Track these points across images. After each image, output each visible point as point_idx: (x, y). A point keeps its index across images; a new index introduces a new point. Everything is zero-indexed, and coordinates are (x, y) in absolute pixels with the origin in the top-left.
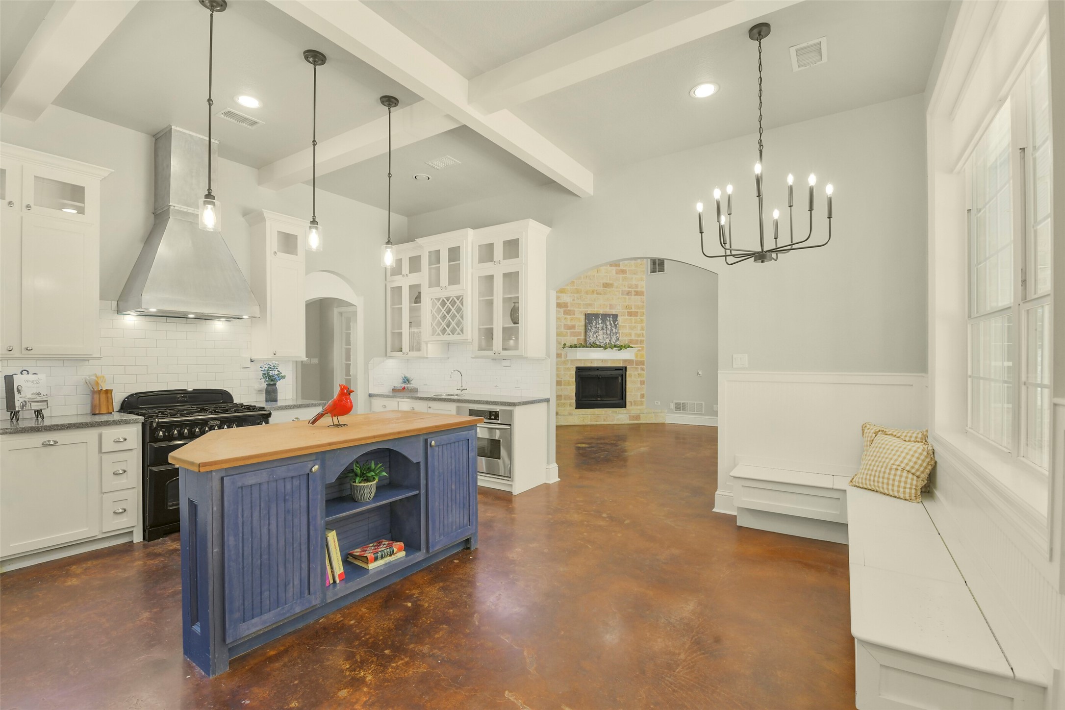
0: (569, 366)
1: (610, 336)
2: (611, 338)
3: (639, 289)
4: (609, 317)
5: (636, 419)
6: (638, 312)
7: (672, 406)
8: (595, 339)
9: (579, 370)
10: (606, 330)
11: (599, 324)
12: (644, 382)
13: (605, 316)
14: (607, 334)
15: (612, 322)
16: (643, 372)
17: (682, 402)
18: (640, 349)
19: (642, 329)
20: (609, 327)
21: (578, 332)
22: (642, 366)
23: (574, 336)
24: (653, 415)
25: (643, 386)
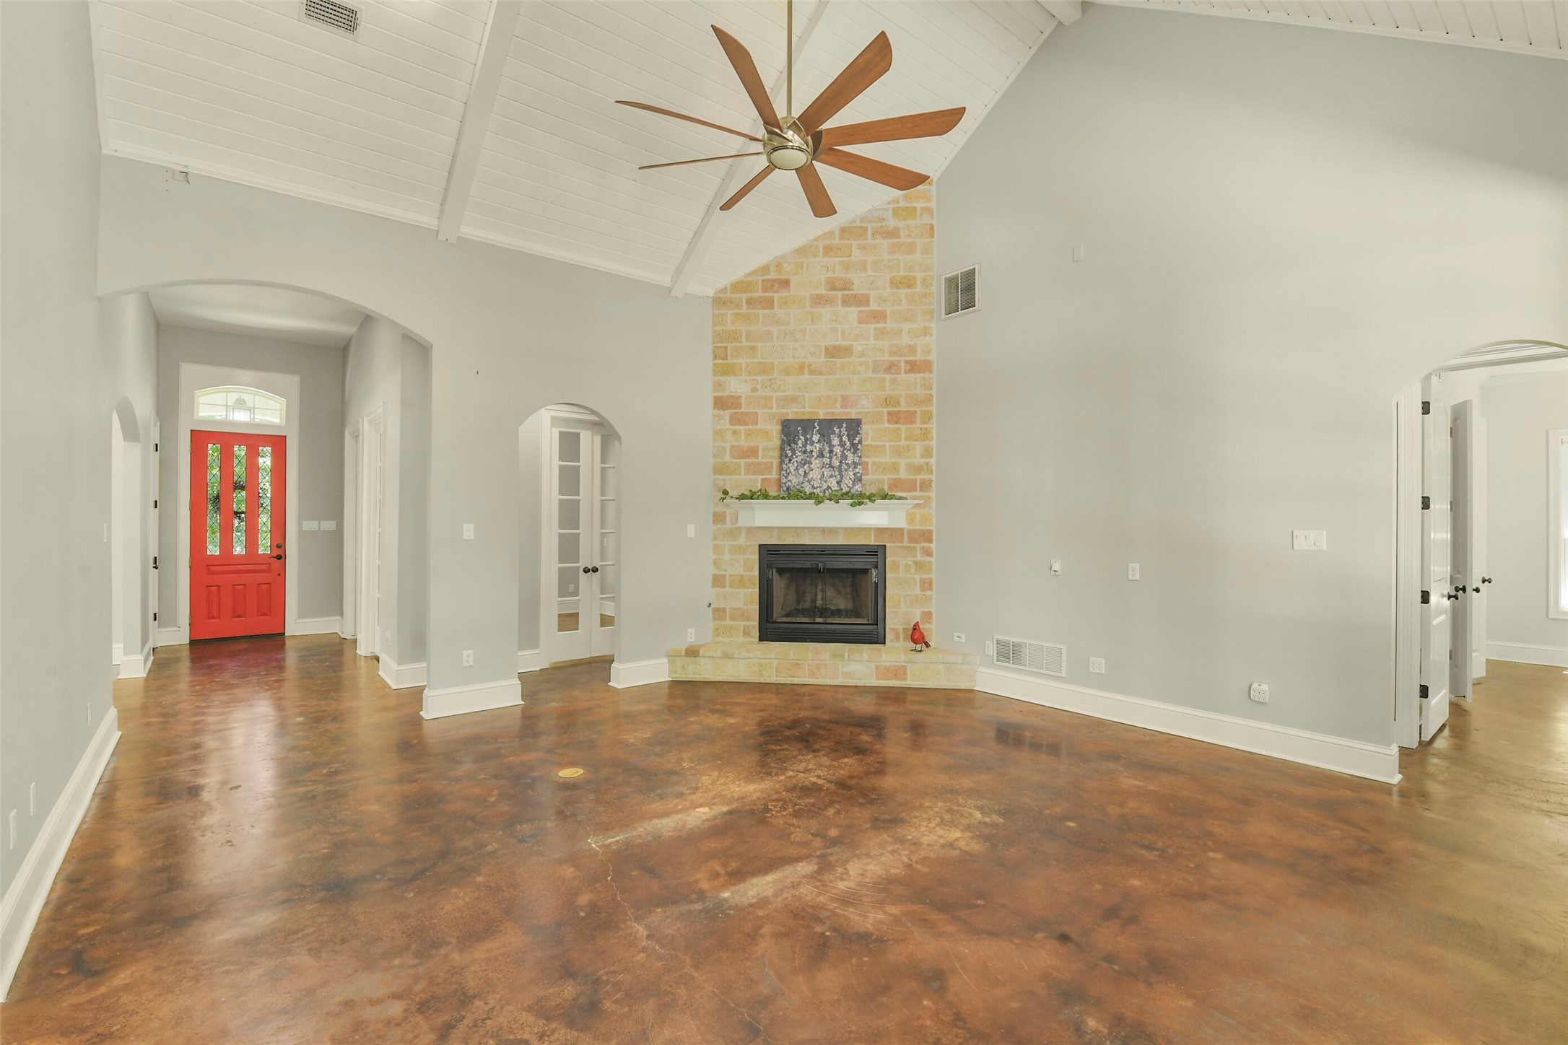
0: (742, 540)
1: (840, 471)
2: (842, 477)
3: (919, 357)
4: (839, 428)
5: (896, 677)
6: (916, 412)
7: (991, 648)
8: (801, 479)
9: (767, 552)
10: (831, 458)
11: (812, 443)
12: (931, 584)
13: (827, 426)
14: (831, 466)
15: (845, 438)
16: (928, 559)
17: (1012, 639)
18: (922, 502)
19: (927, 453)
20: (837, 450)
21: (765, 463)
22: (926, 545)
23: (755, 473)
24: (941, 667)
25: (928, 593)
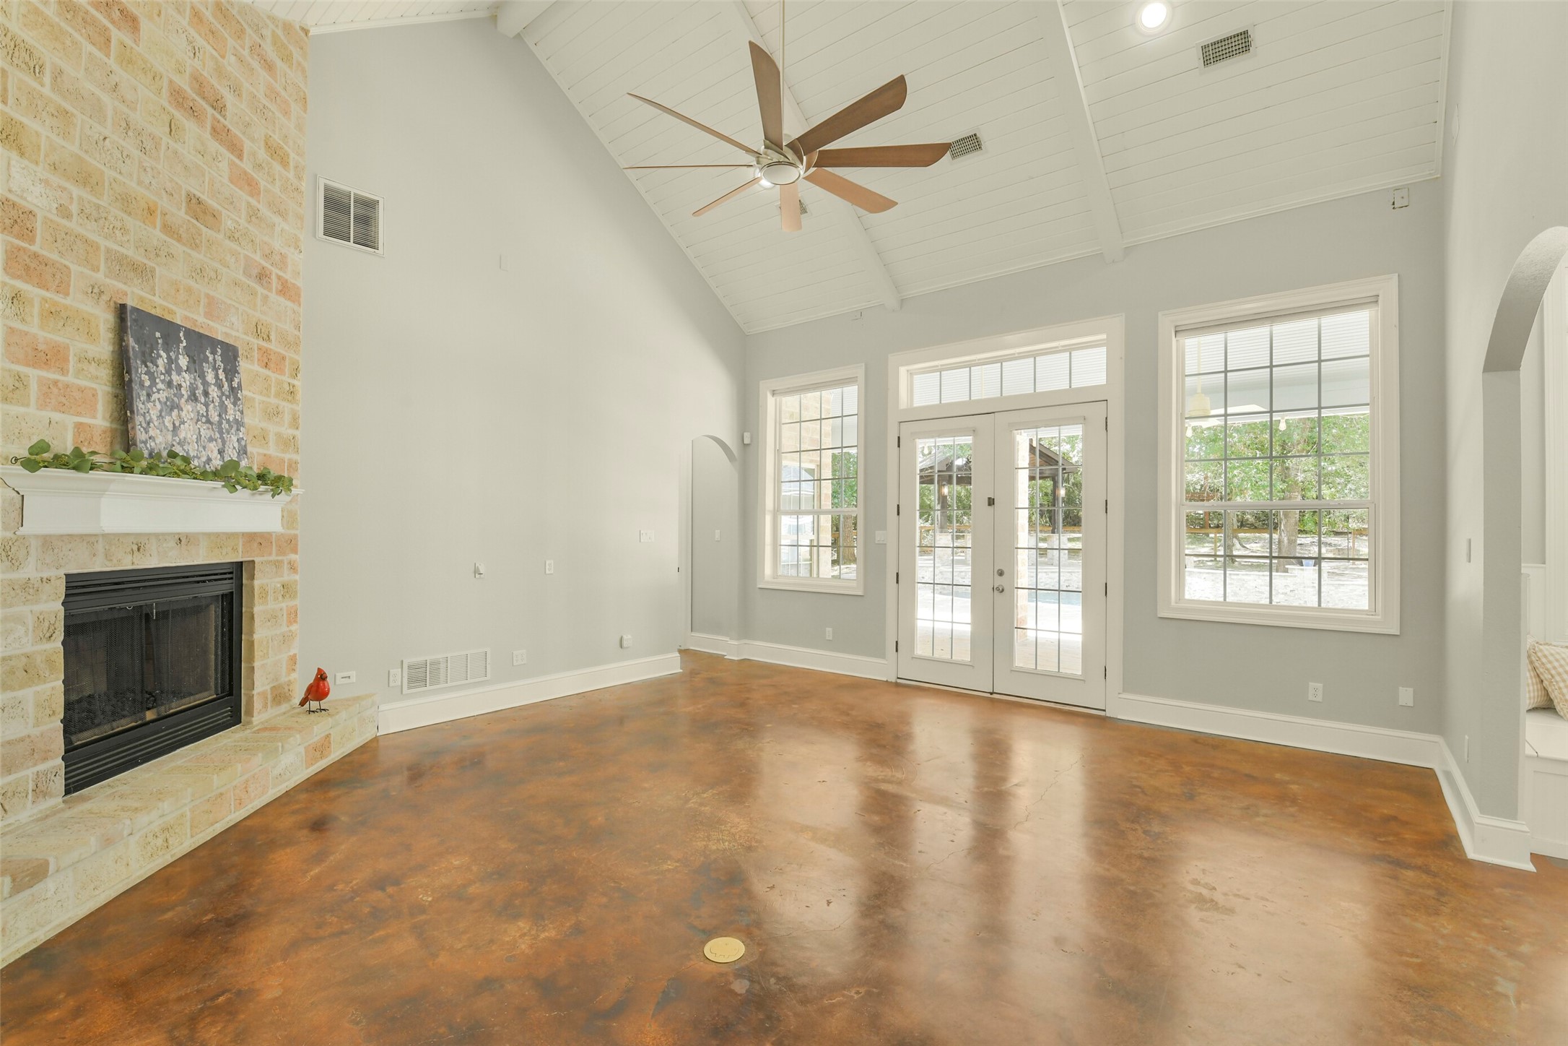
0: (30, 571)
1: (221, 433)
2: (224, 443)
3: (289, 275)
4: (214, 353)
5: (322, 756)
6: (285, 357)
7: (399, 676)
8: (169, 437)
9: (78, 587)
10: (206, 405)
11: (179, 370)
12: (297, 615)
13: (200, 344)
14: (208, 421)
15: (222, 376)
17: (429, 658)
19: (295, 421)
20: (214, 392)
21: (81, 390)
23: (61, 408)
25: (294, 628)
